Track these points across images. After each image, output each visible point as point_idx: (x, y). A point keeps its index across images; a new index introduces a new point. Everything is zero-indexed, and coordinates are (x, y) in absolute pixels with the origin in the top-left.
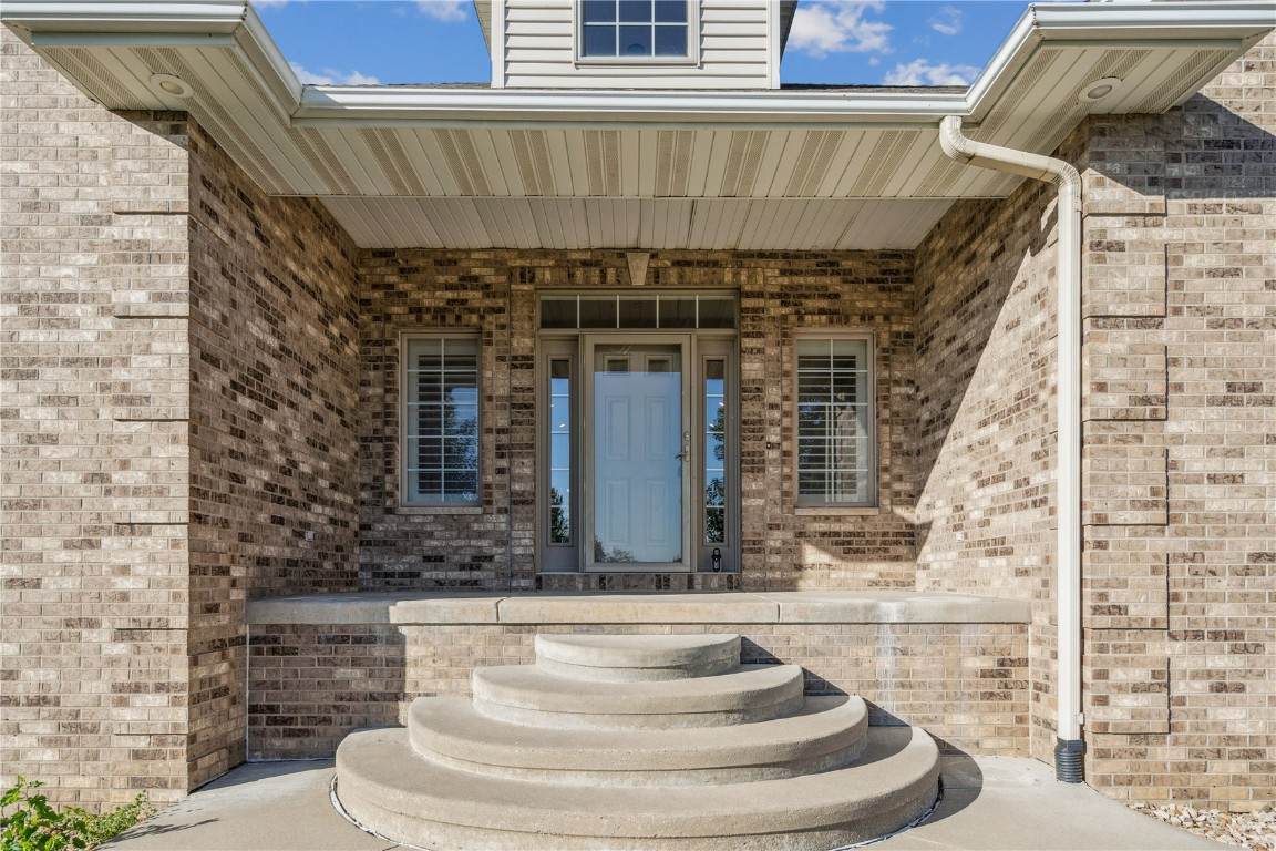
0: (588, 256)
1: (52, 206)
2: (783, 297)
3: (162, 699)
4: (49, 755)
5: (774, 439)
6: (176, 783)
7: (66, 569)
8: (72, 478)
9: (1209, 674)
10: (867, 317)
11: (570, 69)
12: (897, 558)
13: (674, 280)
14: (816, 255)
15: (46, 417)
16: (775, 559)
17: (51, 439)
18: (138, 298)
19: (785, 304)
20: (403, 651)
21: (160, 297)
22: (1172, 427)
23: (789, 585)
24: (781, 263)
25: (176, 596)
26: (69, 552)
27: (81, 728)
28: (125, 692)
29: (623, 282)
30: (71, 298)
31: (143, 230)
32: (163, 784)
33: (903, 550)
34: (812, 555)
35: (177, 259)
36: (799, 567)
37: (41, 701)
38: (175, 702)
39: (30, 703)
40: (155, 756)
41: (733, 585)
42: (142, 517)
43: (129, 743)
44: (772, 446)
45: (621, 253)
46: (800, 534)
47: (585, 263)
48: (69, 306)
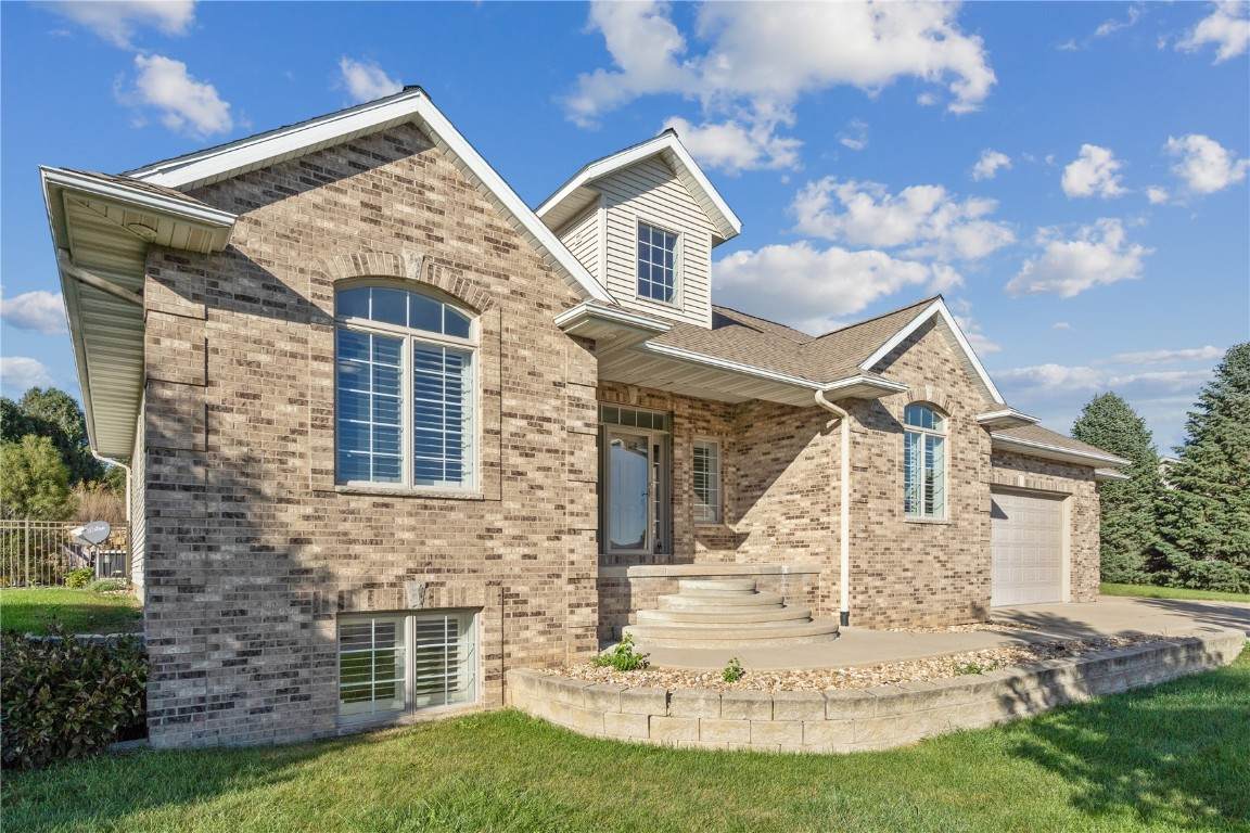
0: (611, 385)
1: (541, 375)
2: (690, 418)
3: (589, 610)
4: (542, 639)
5: (686, 489)
6: (594, 648)
7: (548, 551)
8: (551, 506)
9: (876, 587)
10: (720, 433)
11: (633, 299)
12: (729, 548)
13: (647, 404)
14: (700, 400)
15: (539, 477)
16: (686, 548)
17: (541, 488)
18: (578, 424)
19: (690, 422)
20: (630, 590)
21: (587, 425)
22: (869, 506)
23: (691, 561)
24: (688, 402)
25: (593, 563)
26: (551, 542)
27: (554, 626)
28: (574, 607)
29: (626, 402)
30: (548, 420)
31: (578, 392)
32: (588, 649)
33: (731, 544)
34: (699, 547)
35: (593, 408)
36: (695, 552)
37: (538, 614)
38: (593, 611)
39: (533, 614)
40: (585, 636)
41: (671, 562)
42: (580, 526)
43: (573, 631)
44: (685, 492)
45: (626, 386)
46: (696, 536)
47: (610, 389)
48: (549, 424)
